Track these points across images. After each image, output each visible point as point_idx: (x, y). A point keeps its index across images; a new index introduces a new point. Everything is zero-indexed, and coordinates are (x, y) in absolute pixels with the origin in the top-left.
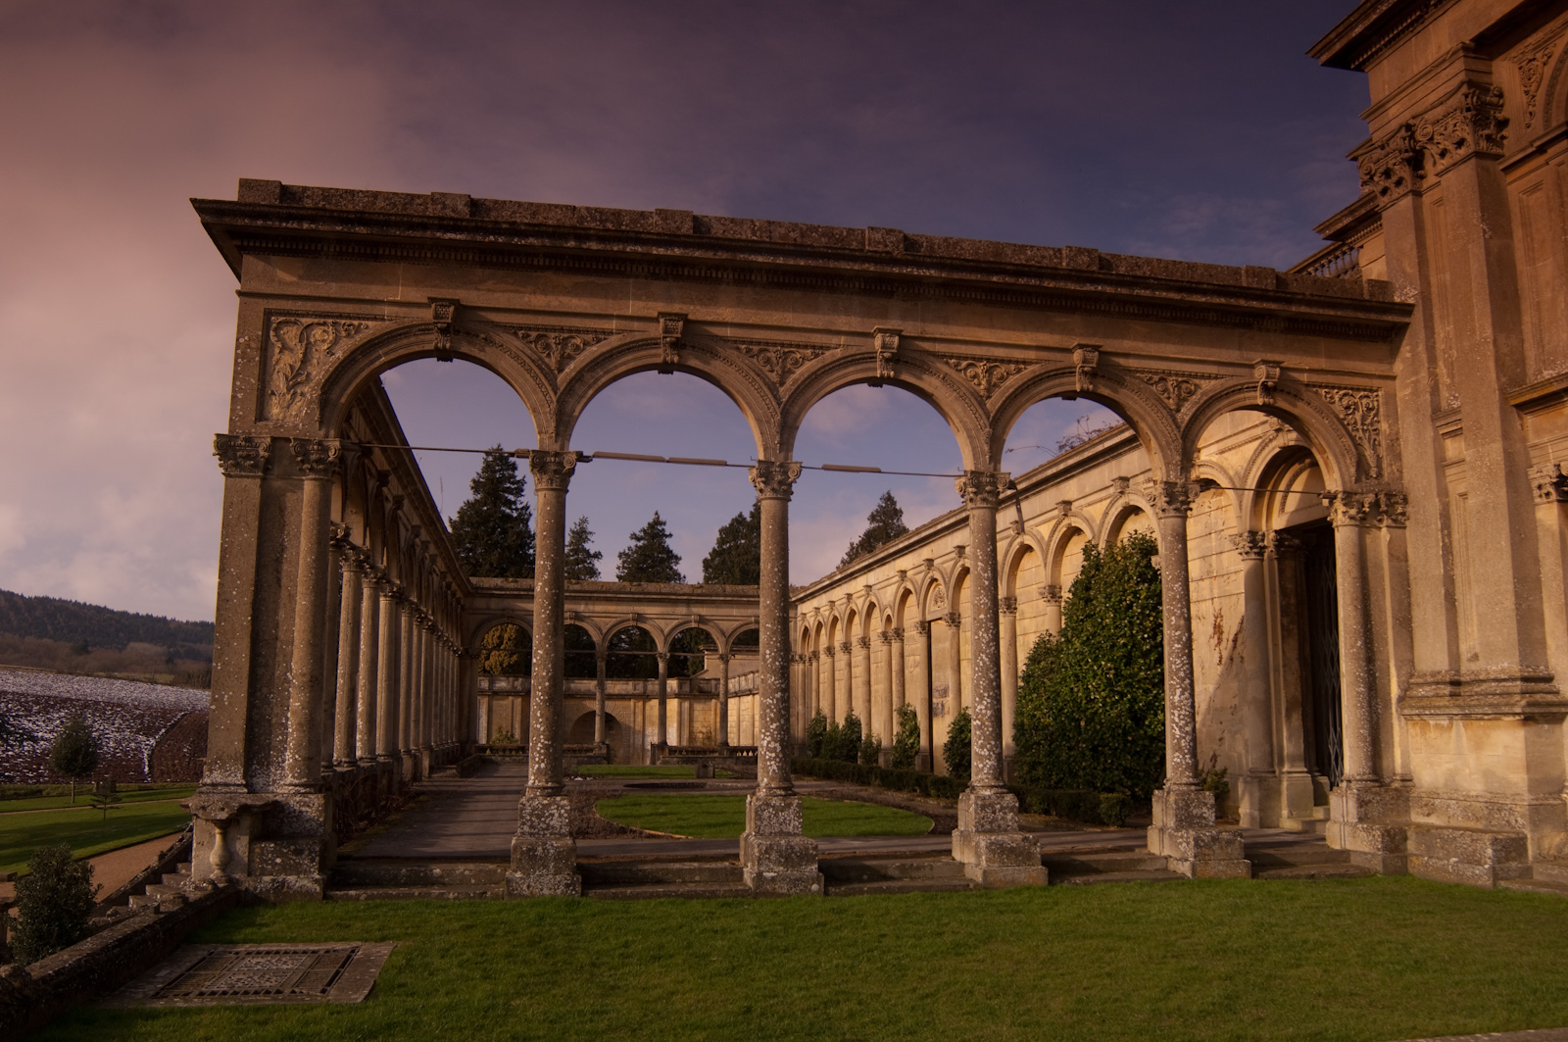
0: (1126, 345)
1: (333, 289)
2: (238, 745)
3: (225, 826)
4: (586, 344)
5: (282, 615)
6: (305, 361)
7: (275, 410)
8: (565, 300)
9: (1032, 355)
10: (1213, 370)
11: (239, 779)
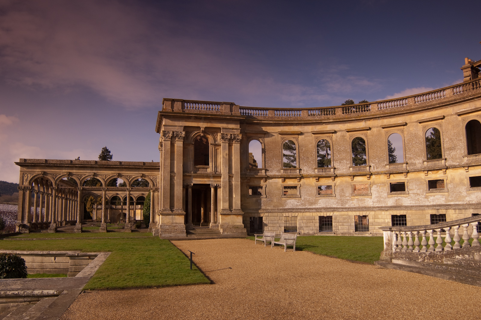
0: (123, 172)
1: (30, 170)
2: (21, 219)
3: (19, 226)
4: (58, 175)
5: (25, 205)
6: (27, 178)
7: (24, 184)
8: (56, 170)
9: (111, 174)
10: (134, 174)
11: (21, 222)
